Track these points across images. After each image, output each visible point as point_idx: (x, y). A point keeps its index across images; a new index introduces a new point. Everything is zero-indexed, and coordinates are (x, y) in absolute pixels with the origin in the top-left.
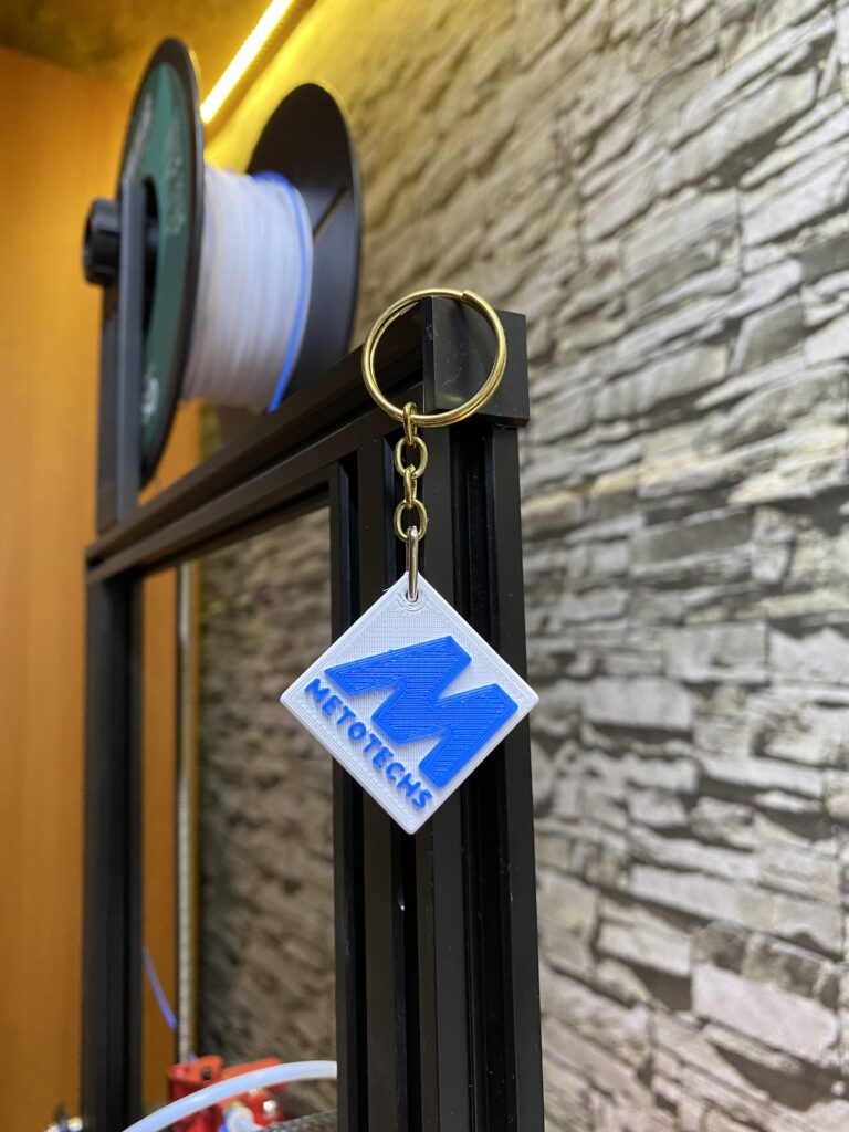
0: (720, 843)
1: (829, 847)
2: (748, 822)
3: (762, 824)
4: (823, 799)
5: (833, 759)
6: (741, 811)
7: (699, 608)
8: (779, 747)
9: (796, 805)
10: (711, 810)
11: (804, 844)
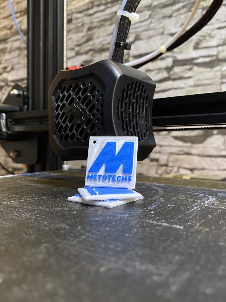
0: (181, 78)
1: (218, 68)
2: (190, 69)
3: (196, 68)
4: (217, 56)
5: (221, 43)
6: (188, 67)
7: (178, 10)
8: (203, 45)
9: (207, 60)
10: (177, 70)
11: (209, 70)
